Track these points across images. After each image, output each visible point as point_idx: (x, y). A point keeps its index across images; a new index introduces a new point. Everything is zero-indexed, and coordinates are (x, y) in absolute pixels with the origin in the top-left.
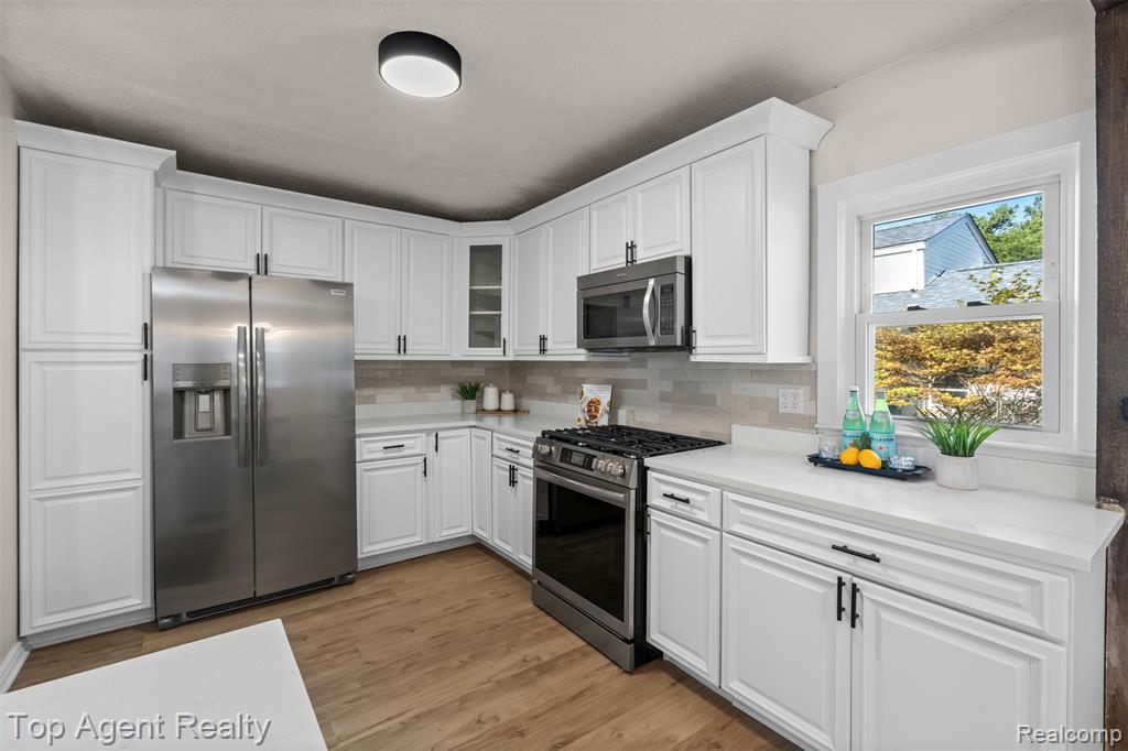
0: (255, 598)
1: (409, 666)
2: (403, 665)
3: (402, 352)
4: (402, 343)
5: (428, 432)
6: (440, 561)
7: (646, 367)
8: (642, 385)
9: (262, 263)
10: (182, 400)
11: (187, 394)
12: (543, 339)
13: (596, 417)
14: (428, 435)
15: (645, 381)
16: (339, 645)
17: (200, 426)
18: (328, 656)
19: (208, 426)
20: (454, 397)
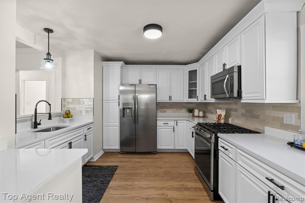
0: (135, 152)
1: (156, 176)
2: (155, 175)
3: (170, 100)
4: (170, 98)
5: (175, 120)
6: (177, 154)
7: (237, 104)
8: (236, 110)
9: (140, 81)
10: (124, 110)
11: (125, 109)
12: (205, 96)
13: (220, 120)
14: (175, 121)
15: (237, 109)
16: (145, 166)
17: (127, 115)
18: (142, 168)
19: (128, 115)
20: (187, 112)
